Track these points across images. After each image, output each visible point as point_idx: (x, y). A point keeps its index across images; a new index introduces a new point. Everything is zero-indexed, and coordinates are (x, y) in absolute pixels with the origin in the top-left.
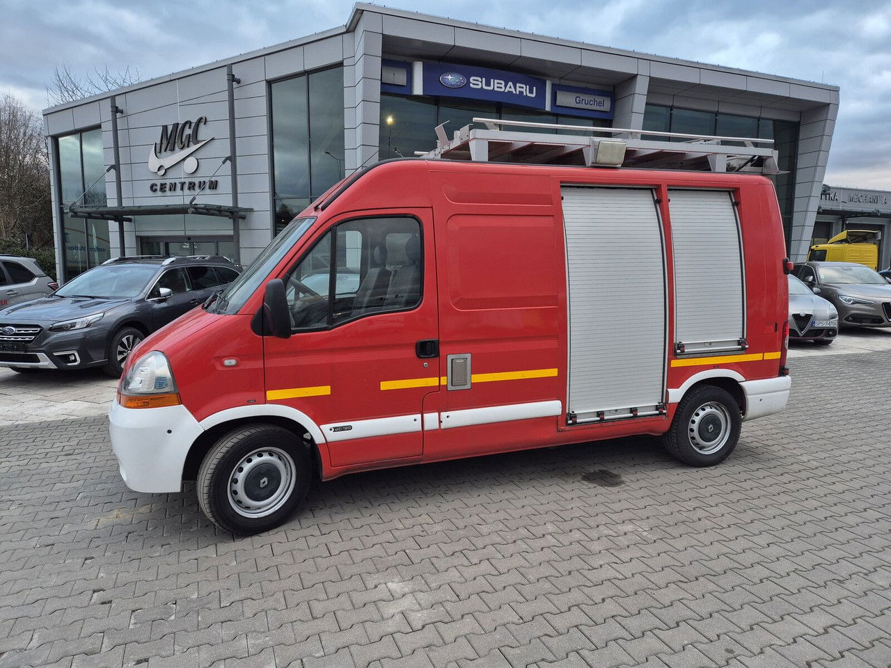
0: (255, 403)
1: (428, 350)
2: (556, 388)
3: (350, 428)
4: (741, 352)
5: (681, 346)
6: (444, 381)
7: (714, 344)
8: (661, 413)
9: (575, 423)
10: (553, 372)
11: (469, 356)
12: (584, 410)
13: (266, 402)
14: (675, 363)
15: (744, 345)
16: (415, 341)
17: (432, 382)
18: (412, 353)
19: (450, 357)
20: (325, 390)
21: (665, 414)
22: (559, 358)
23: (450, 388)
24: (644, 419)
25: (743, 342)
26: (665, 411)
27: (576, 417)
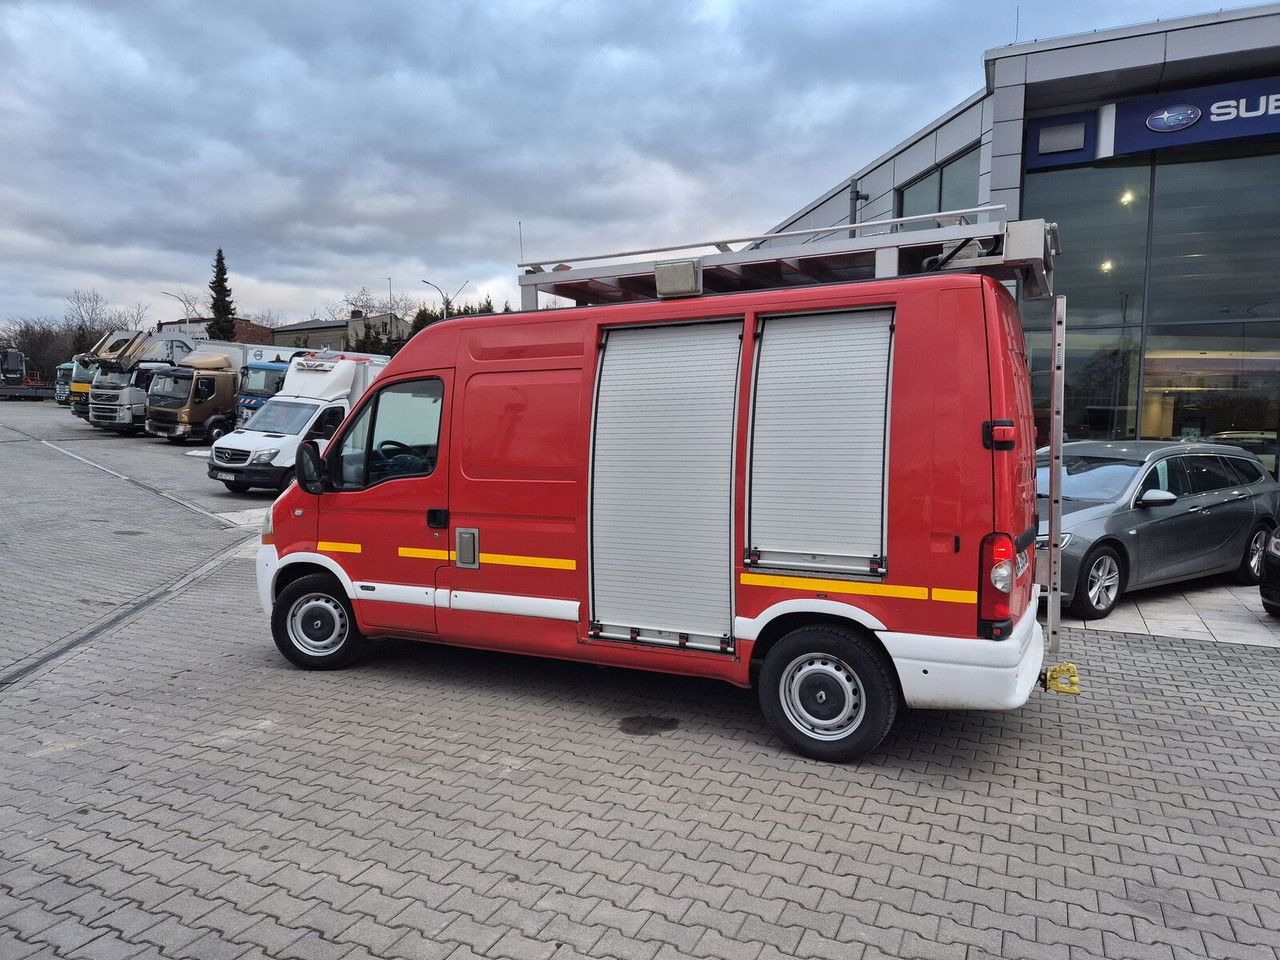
0: (307, 550)
1: (439, 520)
2: (575, 585)
3: (373, 589)
4: (871, 579)
6: (454, 556)
7: (823, 558)
8: (723, 651)
9: (596, 636)
10: (570, 565)
11: (476, 531)
12: (615, 620)
13: (316, 551)
14: (747, 579)
15: (878, 569)
16: (427, 509)
17: (442, 555)
18: (424, 522)
19: (458, 530)
20: (356, 548)
21: (730, 653)
22: (578, 545)
23: (459, 565)
24: (699, 653)
25: (875, 562)
26: (730, 649)
27: (601, 628)
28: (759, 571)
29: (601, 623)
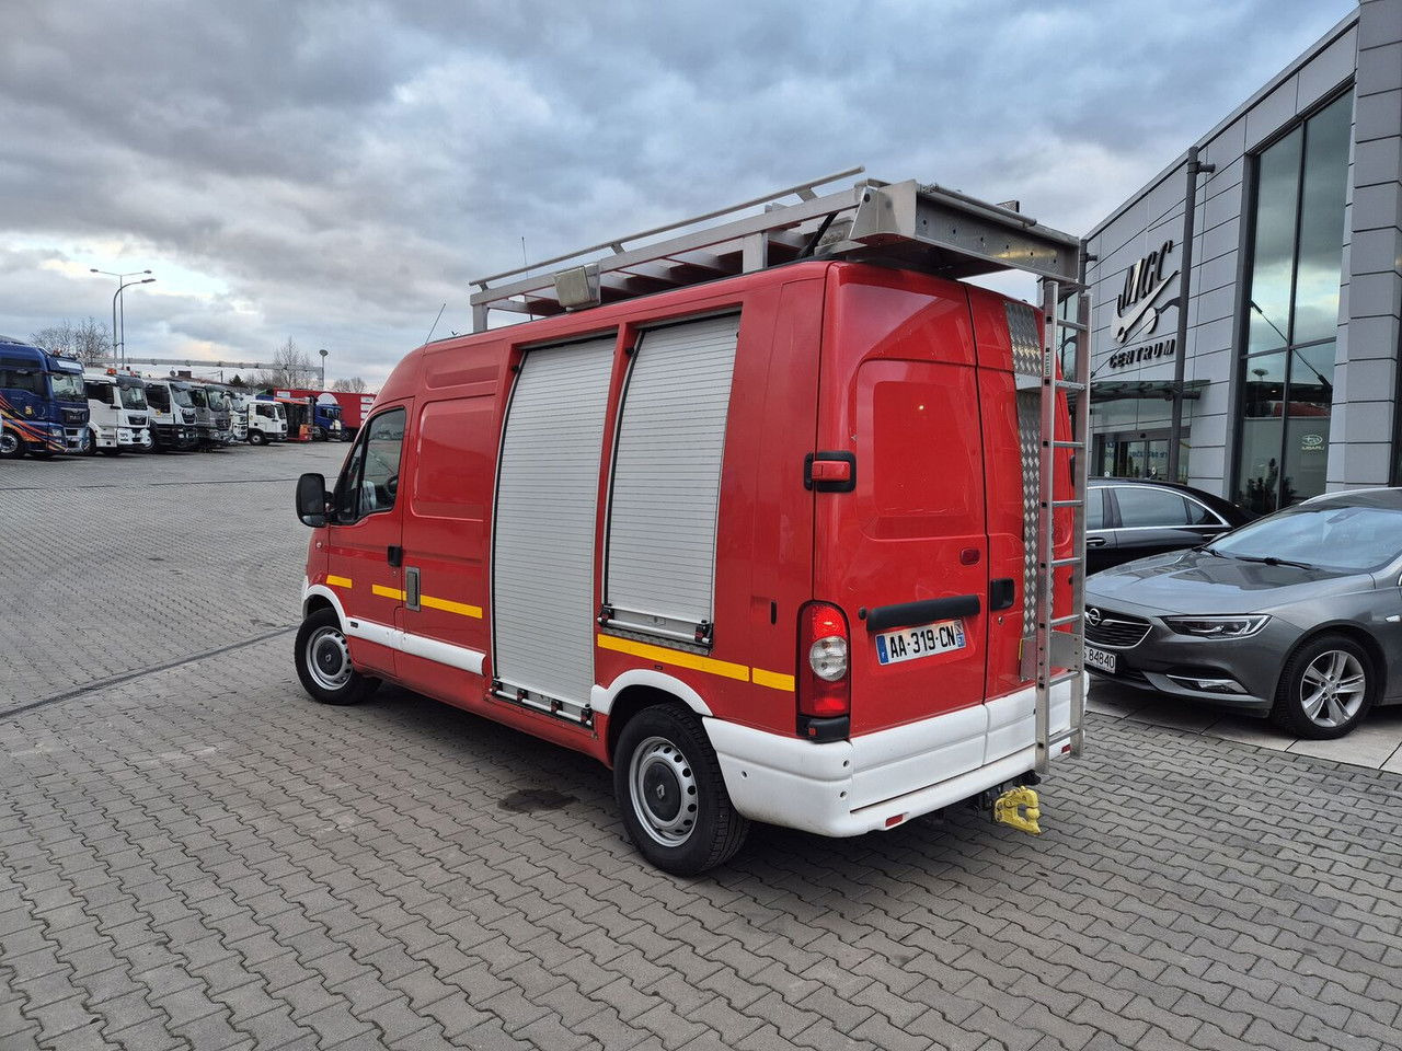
0: (321, 583)
1: (396, 557)
2: (478, 634)
3: (358, 625)
4: (696, 650)
5: (612, 614)
6: (404, 596)
7: (663, 621)
8: (583, 723)
9: (497, 695)
10: (475, 612)
11: (417, 571)
12: (509, 678)
13: (325, 584)
14: (603, 641)
15: (709, 638)
16: (388, 546)
17: (398, 594)
18: (386, 558)
19: (407, 569)
20: (349, 583)
21: (588, 726)
22: (483, 594)
23: (407, 606)
24: (568, 725)
25: (703, 630)
26: (589, 723)
27: (501, 686)
28: (610, 632)
29: (500, 680)
